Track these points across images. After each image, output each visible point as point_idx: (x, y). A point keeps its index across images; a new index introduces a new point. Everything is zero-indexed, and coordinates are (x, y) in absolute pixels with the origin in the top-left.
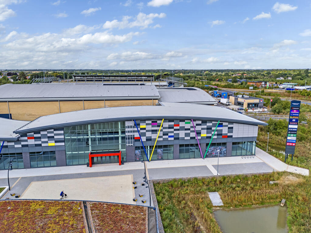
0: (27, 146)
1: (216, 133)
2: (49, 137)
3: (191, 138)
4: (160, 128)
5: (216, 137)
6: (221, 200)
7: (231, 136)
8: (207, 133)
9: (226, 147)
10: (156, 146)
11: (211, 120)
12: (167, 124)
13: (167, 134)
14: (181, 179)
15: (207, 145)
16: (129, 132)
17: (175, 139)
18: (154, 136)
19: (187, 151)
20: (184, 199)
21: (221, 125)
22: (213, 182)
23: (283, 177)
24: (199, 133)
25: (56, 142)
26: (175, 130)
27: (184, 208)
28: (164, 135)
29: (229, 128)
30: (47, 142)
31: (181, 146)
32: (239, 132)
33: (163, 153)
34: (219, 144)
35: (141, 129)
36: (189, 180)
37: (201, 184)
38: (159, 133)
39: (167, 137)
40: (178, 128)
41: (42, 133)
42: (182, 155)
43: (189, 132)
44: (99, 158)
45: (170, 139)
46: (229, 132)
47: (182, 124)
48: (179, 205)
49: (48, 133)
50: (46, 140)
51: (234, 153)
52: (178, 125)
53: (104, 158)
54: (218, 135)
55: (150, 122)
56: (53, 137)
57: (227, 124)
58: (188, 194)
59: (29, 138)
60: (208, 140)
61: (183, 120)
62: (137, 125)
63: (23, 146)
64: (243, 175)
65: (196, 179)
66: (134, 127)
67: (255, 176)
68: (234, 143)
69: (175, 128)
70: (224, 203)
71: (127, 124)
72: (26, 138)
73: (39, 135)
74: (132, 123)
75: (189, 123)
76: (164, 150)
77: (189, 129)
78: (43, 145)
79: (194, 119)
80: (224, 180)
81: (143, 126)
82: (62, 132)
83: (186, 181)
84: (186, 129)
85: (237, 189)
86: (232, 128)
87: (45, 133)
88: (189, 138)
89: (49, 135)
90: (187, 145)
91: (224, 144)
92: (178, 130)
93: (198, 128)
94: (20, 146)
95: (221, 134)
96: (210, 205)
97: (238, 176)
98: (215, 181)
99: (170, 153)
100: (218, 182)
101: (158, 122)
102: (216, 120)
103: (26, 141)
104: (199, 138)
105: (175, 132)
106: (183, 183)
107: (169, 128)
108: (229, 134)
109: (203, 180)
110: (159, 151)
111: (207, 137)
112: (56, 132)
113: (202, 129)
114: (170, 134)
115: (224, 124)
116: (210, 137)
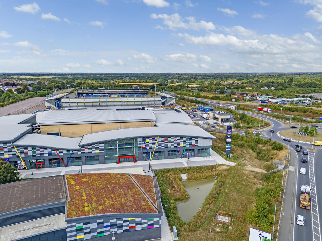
0: (84, 153)
1: (188, 144)
2: (96, 148)
3: (174, 147)
4: (157, 142)
5: (188, 146)
6: (187, 177)
7: (197, 146)
8: (183, 144)
9: (194, 152)
10: (155, 152)
11: (185, 137)
12: (160, 140)
13: (161, 145)
14: (168, 169)
15: (183, 150)
16: (139, 144)
17: (165, 147)
18: (153, 146)
19: (172, 155)
20: (169, 177)
21: (191, 139)
22: (184, 170)
23: (220, 166)
24: (178, 144)
25: (100, 150)
26: (165, 142)
27: (169, 180)
28: (159, 145)
29: (195, 141)
30: (95, 151)
31: (169, 151)
32: (201, 143)
33: (159, 156)
34: (190, 150)
35: (146, 142)
36: (172, 169)
37: (178, 171)
38: (157, 145)
39: (161, 146)
40: (167, 141)
41: (92, 146)
42: (170, 156)
43: (173, 143)
44: (123, 159)
45: (162, 148)
46: (195, 143)
47: (169, 139)
48: (166, 179)
49: (96, 145)
50: (95, 149)
51: (199, 155)
52: (167, 140)
53: (125, 159)
54: (189, 145)
55: (151, 138)
56: (98, 148)
57: (194, 138)
58: (171, 174)
59: (85, 149)
60: (184, 148)
61: (169, 137)
62: (144, 140)
63: (82, 153)
64: (200, 166)
65: (176, 168)
66: (142, 141)
67: (206, 167)
68: (199, 150)
69: (165, 141)
70: (188, 178)
71: (139, 140)
72: (84, 149)
73: (91, 147)
74: (141, 139)
75: (173, 138)
76: (159, 154)
77: (173, 142)
78: (93, 152)
79: (176, 136)
80: (190, 169)
81: (147, 140)
82: (103, 145)
83: (171, 169)
84: (171, 142)
85: (196, 172)
86: (197, 141)
87: (94, 145)
88: (173, 147)
89: (96, 147)
90: (172, 151)
91: (193, 150)
92: (167, 142)
93: (178, 141)
94: (80, 153)
95: (191, 145)
96: (181, 179)
97: (198, 167)
98: (185, 169)
99: (162, 156)
100: (187, 170)
101: (156, 138)
102: (188, 136)
103: (84, 150)
104: (179, 147)
105: (166, 144)
106: (169, 171)
107: (162, 141)
108: (195, 144)
109: (179, 169)
110: (157, 154)
111: (184, 146)
112: (100, 145)
113: (181, 142)
114: (162, 145)
115: (193, 139)
116: (185, 146)
